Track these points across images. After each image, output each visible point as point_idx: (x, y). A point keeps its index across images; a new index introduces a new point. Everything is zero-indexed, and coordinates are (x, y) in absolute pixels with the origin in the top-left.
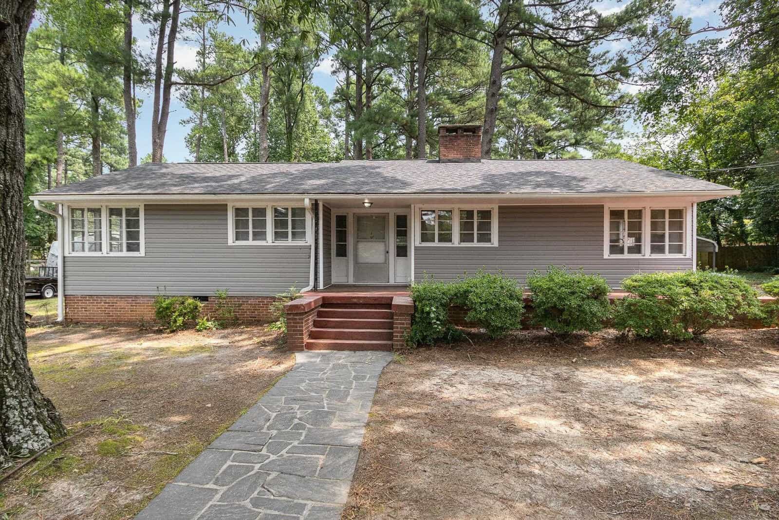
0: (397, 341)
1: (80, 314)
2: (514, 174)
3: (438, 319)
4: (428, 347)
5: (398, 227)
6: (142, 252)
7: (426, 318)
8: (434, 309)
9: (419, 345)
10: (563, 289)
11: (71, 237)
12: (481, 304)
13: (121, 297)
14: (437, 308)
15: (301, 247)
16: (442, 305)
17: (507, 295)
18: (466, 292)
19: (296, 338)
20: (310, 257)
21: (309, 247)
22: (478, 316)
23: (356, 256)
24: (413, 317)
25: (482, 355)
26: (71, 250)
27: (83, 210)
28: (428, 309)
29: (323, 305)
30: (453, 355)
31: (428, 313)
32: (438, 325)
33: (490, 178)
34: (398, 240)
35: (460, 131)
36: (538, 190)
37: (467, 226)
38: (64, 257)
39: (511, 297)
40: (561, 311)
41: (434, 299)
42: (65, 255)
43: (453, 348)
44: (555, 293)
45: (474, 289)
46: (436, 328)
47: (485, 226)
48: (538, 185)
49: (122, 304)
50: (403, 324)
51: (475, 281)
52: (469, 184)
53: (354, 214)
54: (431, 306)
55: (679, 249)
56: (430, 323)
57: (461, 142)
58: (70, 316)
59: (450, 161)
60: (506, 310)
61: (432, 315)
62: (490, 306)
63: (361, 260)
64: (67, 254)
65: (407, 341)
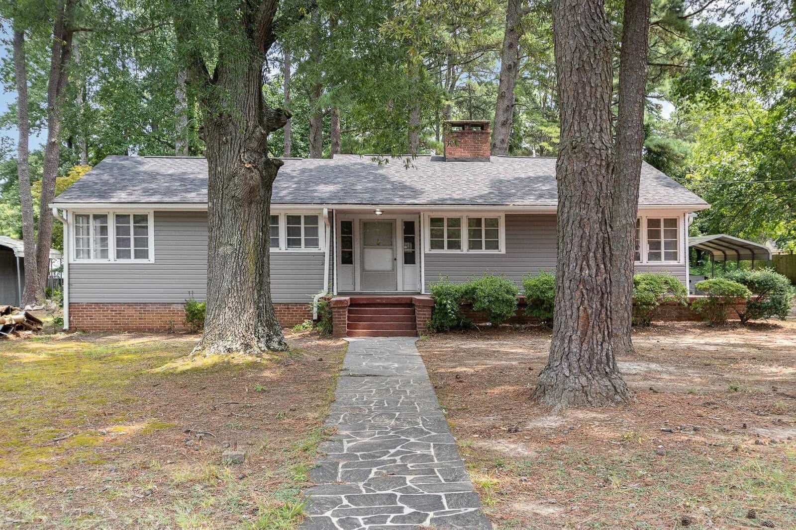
0: (421, 328)
1: (87, 323)
2: (521, 180)
3: (453, 310)
4: (446, 332)
5: (405, 234)
6: (152, 258)
7: (443, 309)
8: (449, 302)
9: (439, 331)
10: (545, 286)
11: (75, 243)
12: (485, 297)
13: (129, 304)
14: (451, 301)
15: (314, 254)
16: (455, 299)
17: (504, 291)
18: (474, 289)
19: (339, 328)
20: (323, 264)
21: (323, 255)
22: (483, 306)
23: (362, 263)
24: (433, 308)
25: (486, 336)
26: (75, 257)
27: (88, 216)
28: (445, 302)
29: (351, 305)
30: (465, 337)
31: (445, 305)
32: (453, 314)
33: (498, 184)
34: (406, 247)
35: (467, 128)
36: (539, 202)
37: (475, 234)
38: (69, 264)
39: (508, 292)
40: (542, 302)
41: (449, 294)
42: (70, 263)
43: (464, 333)
44: (539, 289)
45: (480, 286)
46: (451, 316)
47: (493, 234)
48: (541, 196)
49: (130, 311)
50: (425, 314)
51: (481, 281)
52: (477, 194)
53: (360, 220)
54: (447, 300)
55: (674, 256)
56: (446, 313)
57: (469, 139)
58: (75, 323)
59: (456, 160)
60: (503, 301)
61: (448, 306)
62: (491, 299)
63: (367, 267)
64: (71, 262)
65: (429, 328)
